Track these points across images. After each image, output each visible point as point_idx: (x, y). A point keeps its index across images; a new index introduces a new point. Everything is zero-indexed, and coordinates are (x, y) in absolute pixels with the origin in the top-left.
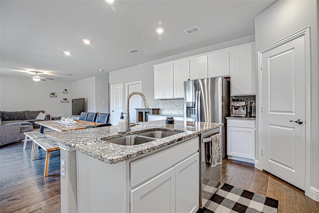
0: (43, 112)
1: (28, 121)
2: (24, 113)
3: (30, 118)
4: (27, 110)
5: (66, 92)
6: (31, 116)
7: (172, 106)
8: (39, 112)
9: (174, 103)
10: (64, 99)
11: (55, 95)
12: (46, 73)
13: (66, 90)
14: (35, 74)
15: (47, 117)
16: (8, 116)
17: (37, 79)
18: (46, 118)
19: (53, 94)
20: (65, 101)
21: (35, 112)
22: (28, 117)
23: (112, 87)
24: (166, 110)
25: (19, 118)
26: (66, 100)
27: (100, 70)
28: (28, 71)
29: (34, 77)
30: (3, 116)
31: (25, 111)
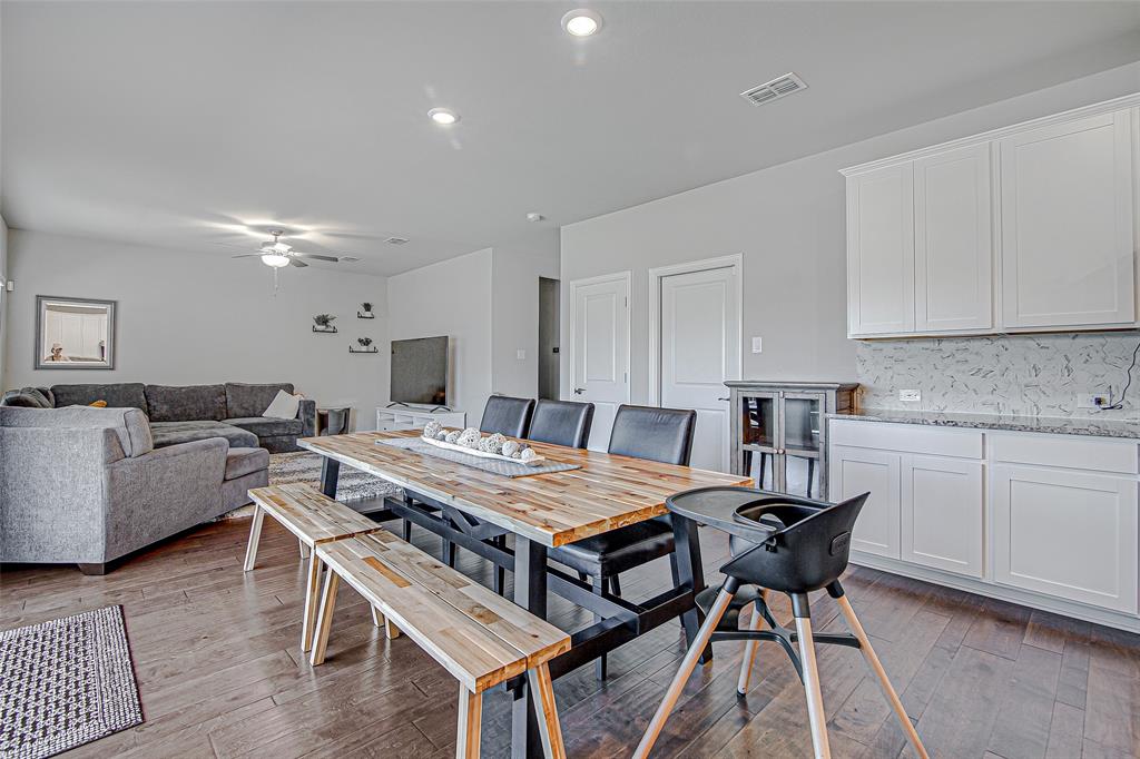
0: (290, 389)
1: (238, 426)
2: (221, 391)
3: (243, 412)
4: (231, 382)
5: (368, 314)
6: (245, 405)
7: (949, 372)
8: (275, 389)
9: (959, 356)
10: (360, 341)
11: (331, 323)
12: (310, 232)
13: (367, 307)
14: (271, 238)
15: (305, 410)
16: (166, 403)
17: (276, 259)
18: (301, 415)
19: (323, 320)
20: (364, 348)
21: (262, 388)
22: (237, 410)
23: (572, 288)
24: (903, 392)
25: (207, 409)
26: (367, 342)
27: (531, 216)
28: (246, 226)
29: (266, 249)
30: (149, 404)
31: (228, 384)
